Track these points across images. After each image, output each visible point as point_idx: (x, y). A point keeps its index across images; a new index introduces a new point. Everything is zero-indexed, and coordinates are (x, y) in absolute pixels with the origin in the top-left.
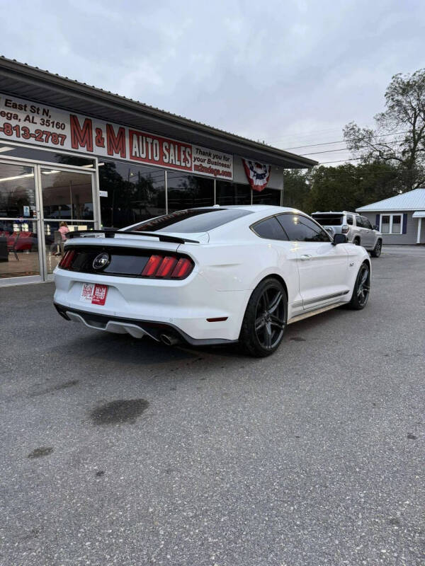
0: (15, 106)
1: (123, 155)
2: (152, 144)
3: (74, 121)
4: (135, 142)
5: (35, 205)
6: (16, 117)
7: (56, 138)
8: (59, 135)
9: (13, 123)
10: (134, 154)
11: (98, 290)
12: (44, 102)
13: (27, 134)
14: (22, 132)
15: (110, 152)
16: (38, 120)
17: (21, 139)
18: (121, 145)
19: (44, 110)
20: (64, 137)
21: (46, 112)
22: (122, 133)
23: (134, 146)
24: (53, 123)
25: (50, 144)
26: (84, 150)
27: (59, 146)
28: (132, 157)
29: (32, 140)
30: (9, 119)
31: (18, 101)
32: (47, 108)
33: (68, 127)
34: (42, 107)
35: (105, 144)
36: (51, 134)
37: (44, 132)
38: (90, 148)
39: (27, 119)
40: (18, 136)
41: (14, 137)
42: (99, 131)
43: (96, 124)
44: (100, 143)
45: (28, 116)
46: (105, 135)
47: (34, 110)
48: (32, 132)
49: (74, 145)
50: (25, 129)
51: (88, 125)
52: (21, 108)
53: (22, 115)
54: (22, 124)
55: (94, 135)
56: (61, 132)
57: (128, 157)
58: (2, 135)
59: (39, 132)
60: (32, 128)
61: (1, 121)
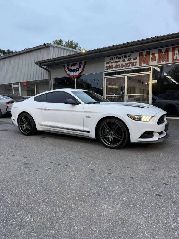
0: (119, 58)
1: (168, 60)
3: (141, 55)
4: (177, 52)
5: (124, 90)
6: (119, 61)
7: (132, 64)
8: (134, 63)
9: (118, 64)
10: (175, 58)
12: (128, 52)
14: (121, 66)
15: (159, 62)
16: (126, 59)
17: (120, 68)
18: (166, 56)
19: (129, 55)
20: (136, 63)
21: (130, 56)
22: (167, 50)
23: (175, 54)
24: (132, 59)
25: (130, 67)
26: (145, 65)
27: (134, 67)
28: (173, 60)
29: (124, 68)
30: (117, 63)
31: (119, 56)
32: (130, 54)
33: (138, 58)
34: (128, 55)
35: (157, 59)
36: (131, 63)
37: (128, 64)
38: (148, 63)
40: (119, 68)
41: (118, 68)
42: (153, 54)
43: (152, 52)
44: (153, 59)
45: (123, 60)
46: (156, 55)
47: (125, 57)
48: (124, 64)
49: (140, 64)
50: (122, 65)
51: (148, 54)
52: (121, 58)
53: (121, 60)
54: (121, 63)
55: (151, 56)
56: (135, 61)
57: (170, 61)
58: (114, 69)
59: (126, 64)
60: (124, 63)
61: (114, 64)
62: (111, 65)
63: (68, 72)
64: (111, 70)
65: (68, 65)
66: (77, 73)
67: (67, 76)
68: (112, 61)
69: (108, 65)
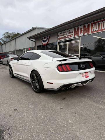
1: (89, 32)
2: (102, 23)
3: (75, 30)
4: (94, 26)
6: (64, 35)
7: (71, 36)
10: (93, 31)
11: (86, 74)
12: (69, 29)
13: (66, 37)
15: (84, 34)
16: (68, 33)
18: (88, 30)
21: (69, 31)
22: (88, 26)
23: (93, 28)
24: (70, 33)
27: (71, 37)
28: (92, 32)
29: (67, 38)
31: (64, 31)
33: (73, 32)
35: (83, 32)
36: (70, 35)
38: (78, 35)
39: (66, 34)
41: (64, 39)
42: (81, 29)
43: (80, 27)
44: (81, 32)
46: (83, 30)
47: (67, 32)
49: (74, 36)
50: (66, 36)
51: (78, 29)
52: (65, 32)
53: (65, 34)
54: (65, 36)
55: (80, 30)
56: (72, 34)
57: (90, 33)
58: (62, 39)
59: (68, 36)
60: (67, 36)
61: (62, 37)
62: (60, 37)
63: (42, 42)
64: (61, 40)
65: (43, 38)
66: (46, 43)
67: (42, 44)
68: (61, 35)
69: (59, 37)
